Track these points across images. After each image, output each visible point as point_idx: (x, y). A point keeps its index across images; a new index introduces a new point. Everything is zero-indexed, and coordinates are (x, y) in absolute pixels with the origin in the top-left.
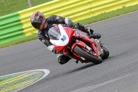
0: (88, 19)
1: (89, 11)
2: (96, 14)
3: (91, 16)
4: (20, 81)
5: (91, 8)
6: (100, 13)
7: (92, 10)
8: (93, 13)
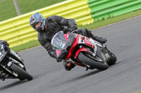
0: (17, 46)
1: (17, 39)
2: (25, 42)
3: (20, 43)
5: (19, 36)
6: (28, 41)
7: (21, 38)
8: (21, 40)
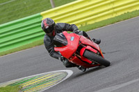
4: (44, 82)
